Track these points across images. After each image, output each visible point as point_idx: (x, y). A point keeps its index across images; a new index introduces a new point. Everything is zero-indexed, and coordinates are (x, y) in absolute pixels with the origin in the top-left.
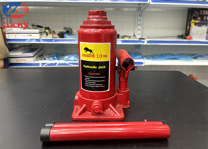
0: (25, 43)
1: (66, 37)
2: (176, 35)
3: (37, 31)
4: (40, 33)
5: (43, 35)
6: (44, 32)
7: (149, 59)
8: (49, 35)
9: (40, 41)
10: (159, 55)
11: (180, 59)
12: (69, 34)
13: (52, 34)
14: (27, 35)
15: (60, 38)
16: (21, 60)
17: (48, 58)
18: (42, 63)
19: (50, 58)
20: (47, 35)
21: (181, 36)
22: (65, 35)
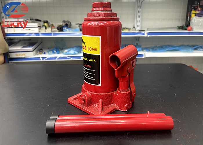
0: (24, 38)
1: (65, 30)
2: (176, 26)
3: (36, 25)
4: (39, 27)
5: (42, 29)
6: (43, 26)
7: (149, 51)
8: (47, 29)
9: (39, 35)
10: (159, 47)
11: (181, 50)
12: (68, 27)
13: (51, 28)
14: (26, 29)
15: (59, 31)
16: (21, 54)
17: (48, 52)
18: (42, 58)
19: (49, 52)
20: (46, 28)
21: (181, 28)
22: (64, 28)
